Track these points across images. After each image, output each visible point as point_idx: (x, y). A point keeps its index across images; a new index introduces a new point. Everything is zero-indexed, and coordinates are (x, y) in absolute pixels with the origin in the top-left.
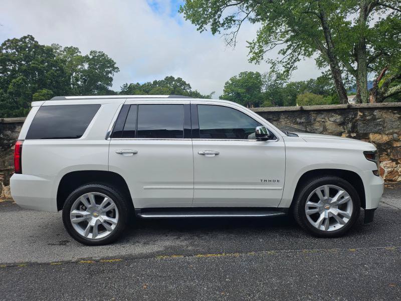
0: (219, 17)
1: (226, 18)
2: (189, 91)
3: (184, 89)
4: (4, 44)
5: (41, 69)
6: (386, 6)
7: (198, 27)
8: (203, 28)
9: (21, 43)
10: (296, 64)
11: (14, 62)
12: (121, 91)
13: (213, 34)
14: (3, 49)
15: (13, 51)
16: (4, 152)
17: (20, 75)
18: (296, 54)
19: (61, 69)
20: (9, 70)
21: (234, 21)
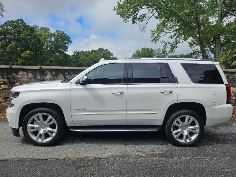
0: (137, 15)
1: (141, 15)
2: (112, 57)
3: (109, 56)
4: (6, 23)
5: (26, 39)
6: (231, 14)
7: (124, 19)
8: (127, 20)
9: (15, 23)
10: (178, 44)
11: (11, 34)
12: (72, 54)
13: (133, 24)
14: (5, 26)
15: (10, 28)
16: (11, 86)
17: (14, 42)
18: (179, 39)
19: (39, 40)
20: (8, 39)
21: (146, 17)
